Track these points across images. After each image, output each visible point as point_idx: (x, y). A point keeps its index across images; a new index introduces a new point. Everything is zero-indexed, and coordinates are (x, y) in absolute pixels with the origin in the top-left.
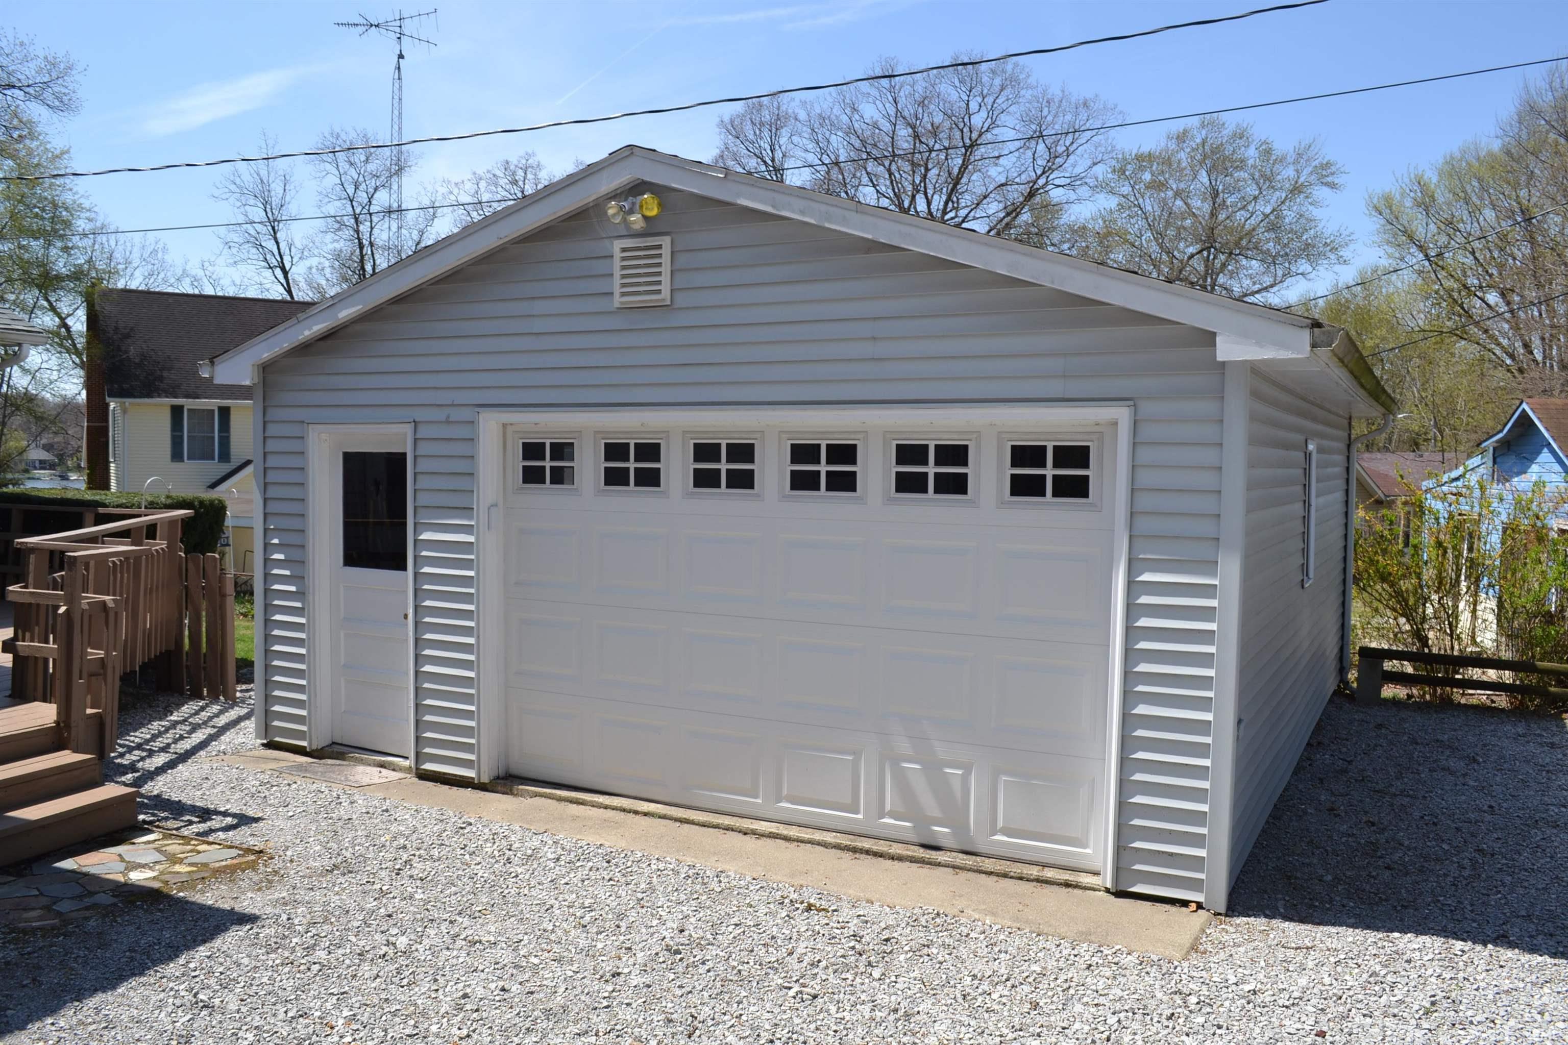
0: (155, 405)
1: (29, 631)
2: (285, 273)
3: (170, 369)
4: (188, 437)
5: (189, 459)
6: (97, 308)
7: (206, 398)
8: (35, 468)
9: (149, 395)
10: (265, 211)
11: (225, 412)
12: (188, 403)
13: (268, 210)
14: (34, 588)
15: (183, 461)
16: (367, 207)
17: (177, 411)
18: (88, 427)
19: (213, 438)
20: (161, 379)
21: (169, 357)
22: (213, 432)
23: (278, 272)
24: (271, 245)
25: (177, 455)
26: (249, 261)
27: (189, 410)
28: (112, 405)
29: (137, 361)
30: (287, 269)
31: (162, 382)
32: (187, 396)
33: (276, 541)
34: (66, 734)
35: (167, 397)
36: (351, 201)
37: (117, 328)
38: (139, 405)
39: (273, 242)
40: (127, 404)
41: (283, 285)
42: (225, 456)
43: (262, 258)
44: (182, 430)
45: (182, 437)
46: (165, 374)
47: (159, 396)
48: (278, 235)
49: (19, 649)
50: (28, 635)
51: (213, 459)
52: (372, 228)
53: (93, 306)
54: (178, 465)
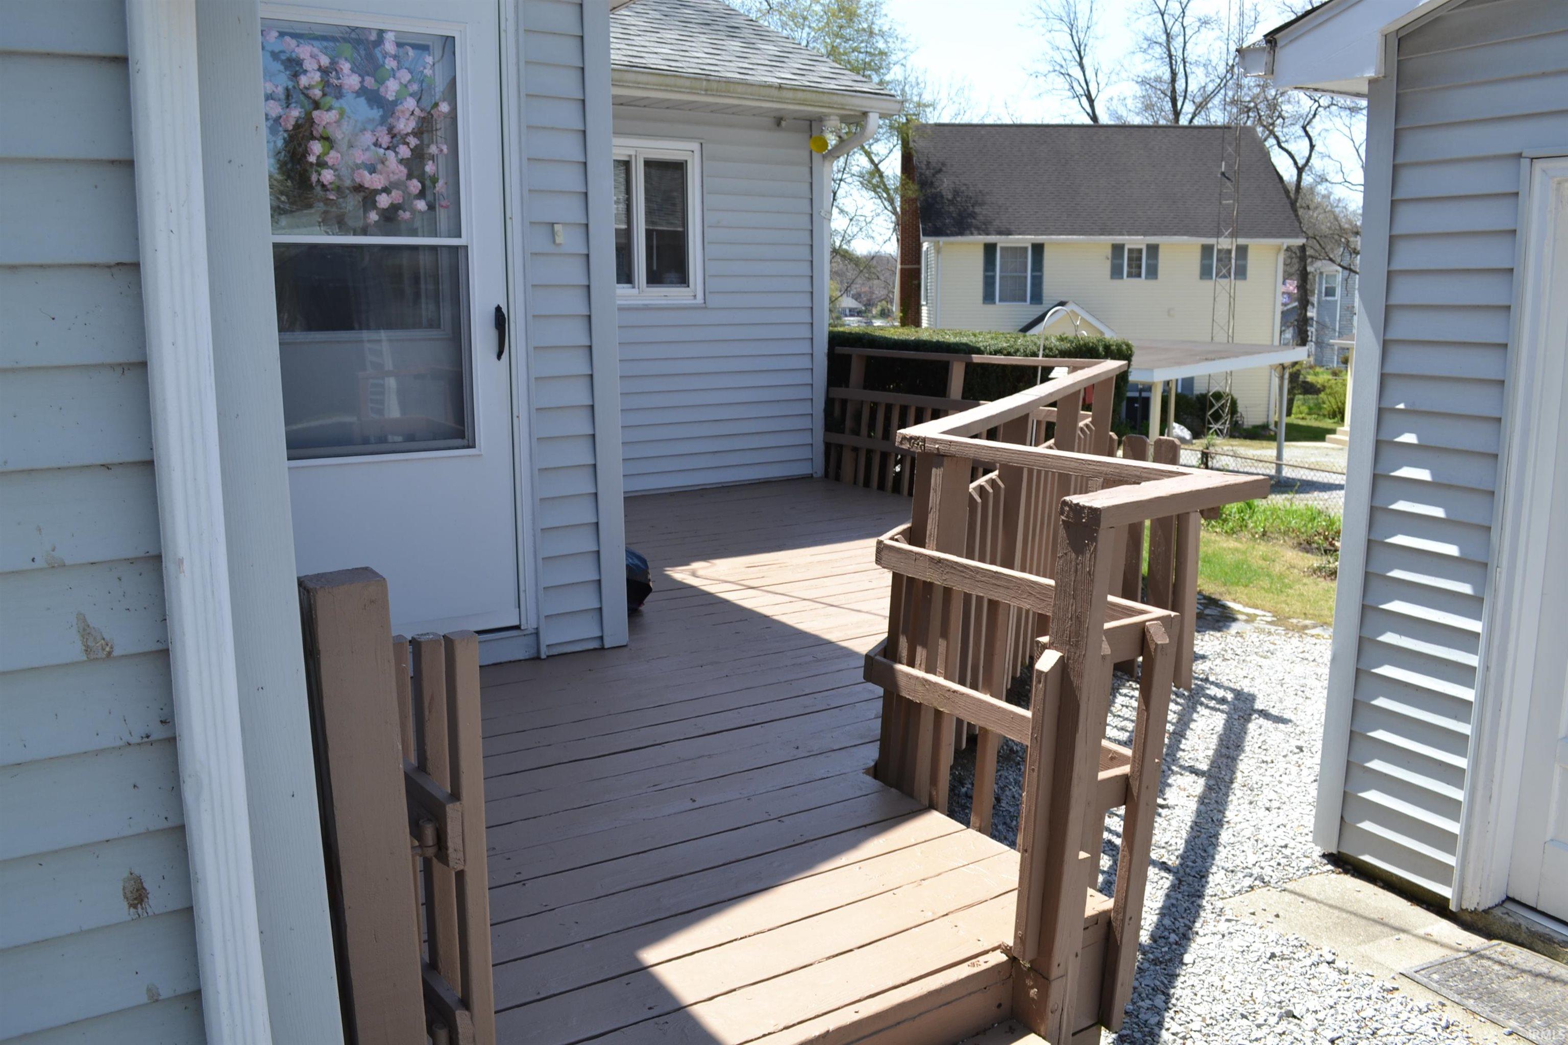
0: (969, 244)
1: (925, 645)
2: (1091, 101)
3: (982, 204)
4: (1001, 278)
5: (1000, 300)
6: (911, 145)
7: (1020, 234)
8: (846, 316)
9: (961, 233)
10: (1072, 35)
11: (1038, 249)
12: (1001, 241)
13: (1074, 33)
14: (938, 549)
15: (994, 303)
16: (1180, 19)
17: (990, 249)
18: (902, 270)
19: (1026, 278)
20: (973, 215)
21: (980, 192)
22: (1026, 271)
23: (1084, 100)
24: (1076, 72)
25: (989, 297)
26: (1054, 92)
27: (1002, 248)
28: (925, 246)
29: (950, 197)
30: (1093, 97)
31: (974, 218)
32: (1000, 233)
33: (1409, 438)
34: (1033, 992)
35: (980, 234)
36: (1162, 15)
37: (928, 163)
38: (952, 243)
39: (1079, 68)
40: (941, 243)
41: (1088, 114)
42: (1037, 297)
43: (1067, 86)
44: (994, 270)
45: (994, 277)
46: (977, 210)
47: (972, 234)
48: (1084, 61)
49: (902, 682)
50: (921, 653)
51: (1025, 301)
52: (1185, 43)
53: (908, 143)
54: (989, 308)
